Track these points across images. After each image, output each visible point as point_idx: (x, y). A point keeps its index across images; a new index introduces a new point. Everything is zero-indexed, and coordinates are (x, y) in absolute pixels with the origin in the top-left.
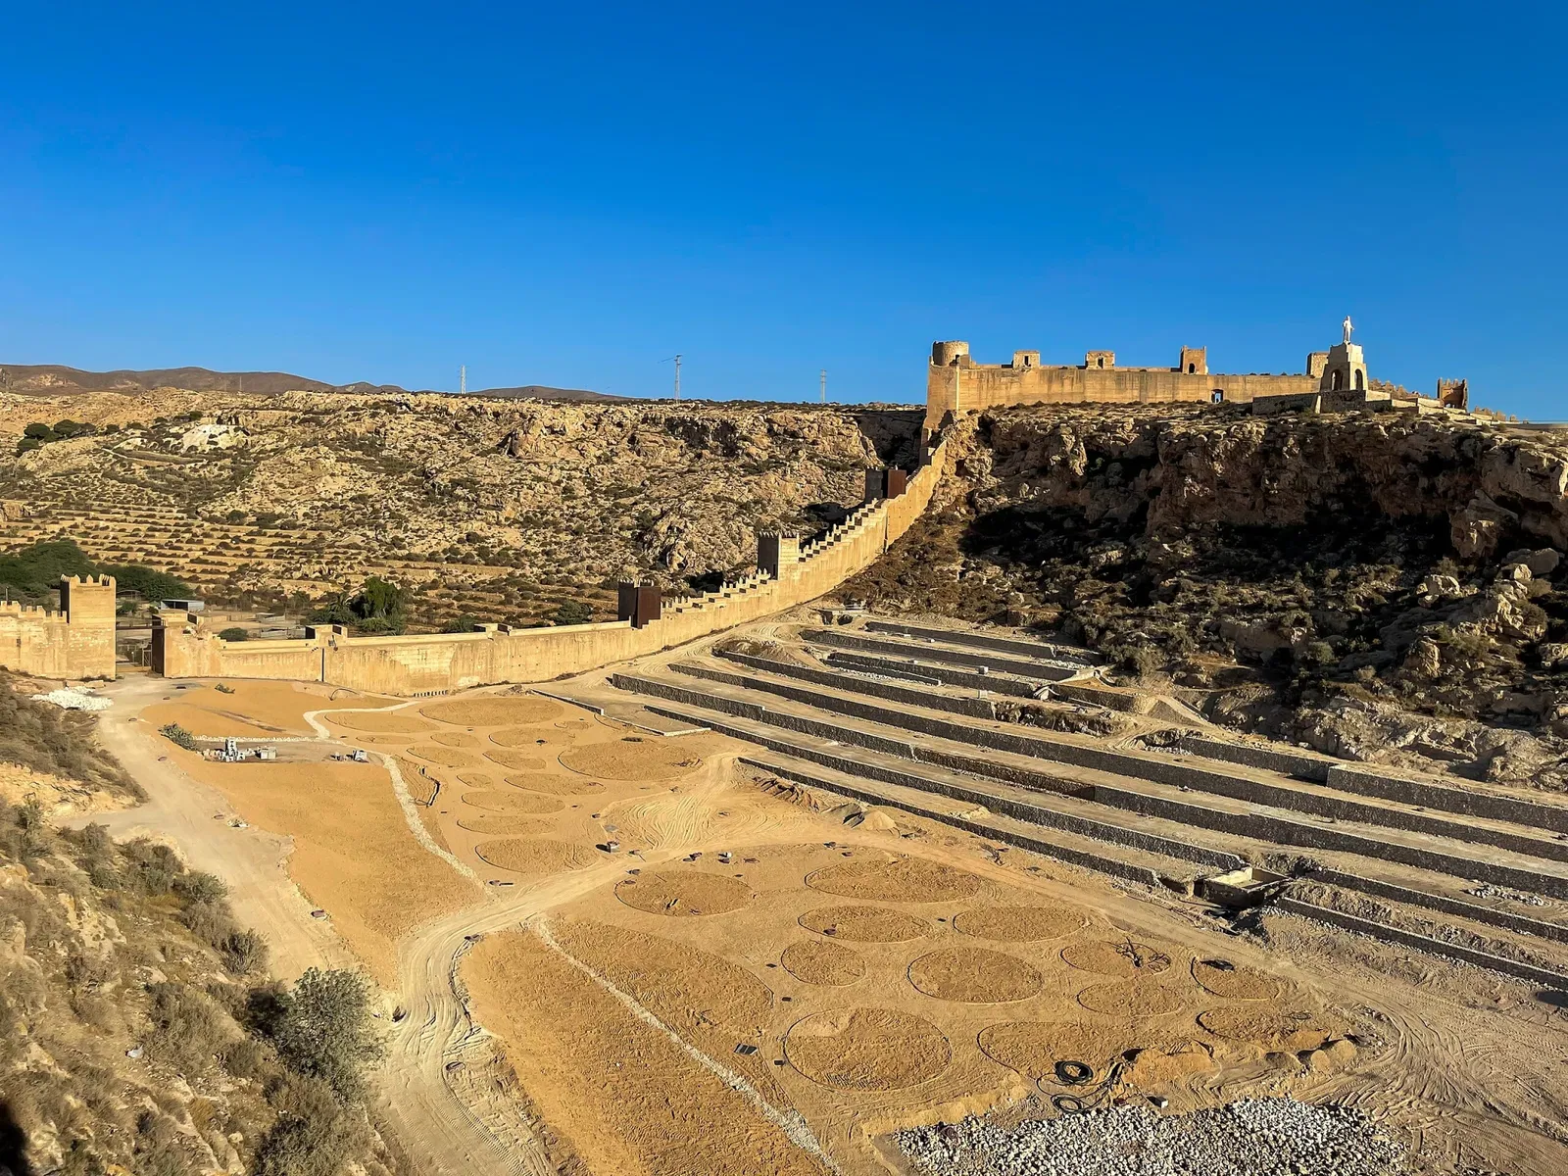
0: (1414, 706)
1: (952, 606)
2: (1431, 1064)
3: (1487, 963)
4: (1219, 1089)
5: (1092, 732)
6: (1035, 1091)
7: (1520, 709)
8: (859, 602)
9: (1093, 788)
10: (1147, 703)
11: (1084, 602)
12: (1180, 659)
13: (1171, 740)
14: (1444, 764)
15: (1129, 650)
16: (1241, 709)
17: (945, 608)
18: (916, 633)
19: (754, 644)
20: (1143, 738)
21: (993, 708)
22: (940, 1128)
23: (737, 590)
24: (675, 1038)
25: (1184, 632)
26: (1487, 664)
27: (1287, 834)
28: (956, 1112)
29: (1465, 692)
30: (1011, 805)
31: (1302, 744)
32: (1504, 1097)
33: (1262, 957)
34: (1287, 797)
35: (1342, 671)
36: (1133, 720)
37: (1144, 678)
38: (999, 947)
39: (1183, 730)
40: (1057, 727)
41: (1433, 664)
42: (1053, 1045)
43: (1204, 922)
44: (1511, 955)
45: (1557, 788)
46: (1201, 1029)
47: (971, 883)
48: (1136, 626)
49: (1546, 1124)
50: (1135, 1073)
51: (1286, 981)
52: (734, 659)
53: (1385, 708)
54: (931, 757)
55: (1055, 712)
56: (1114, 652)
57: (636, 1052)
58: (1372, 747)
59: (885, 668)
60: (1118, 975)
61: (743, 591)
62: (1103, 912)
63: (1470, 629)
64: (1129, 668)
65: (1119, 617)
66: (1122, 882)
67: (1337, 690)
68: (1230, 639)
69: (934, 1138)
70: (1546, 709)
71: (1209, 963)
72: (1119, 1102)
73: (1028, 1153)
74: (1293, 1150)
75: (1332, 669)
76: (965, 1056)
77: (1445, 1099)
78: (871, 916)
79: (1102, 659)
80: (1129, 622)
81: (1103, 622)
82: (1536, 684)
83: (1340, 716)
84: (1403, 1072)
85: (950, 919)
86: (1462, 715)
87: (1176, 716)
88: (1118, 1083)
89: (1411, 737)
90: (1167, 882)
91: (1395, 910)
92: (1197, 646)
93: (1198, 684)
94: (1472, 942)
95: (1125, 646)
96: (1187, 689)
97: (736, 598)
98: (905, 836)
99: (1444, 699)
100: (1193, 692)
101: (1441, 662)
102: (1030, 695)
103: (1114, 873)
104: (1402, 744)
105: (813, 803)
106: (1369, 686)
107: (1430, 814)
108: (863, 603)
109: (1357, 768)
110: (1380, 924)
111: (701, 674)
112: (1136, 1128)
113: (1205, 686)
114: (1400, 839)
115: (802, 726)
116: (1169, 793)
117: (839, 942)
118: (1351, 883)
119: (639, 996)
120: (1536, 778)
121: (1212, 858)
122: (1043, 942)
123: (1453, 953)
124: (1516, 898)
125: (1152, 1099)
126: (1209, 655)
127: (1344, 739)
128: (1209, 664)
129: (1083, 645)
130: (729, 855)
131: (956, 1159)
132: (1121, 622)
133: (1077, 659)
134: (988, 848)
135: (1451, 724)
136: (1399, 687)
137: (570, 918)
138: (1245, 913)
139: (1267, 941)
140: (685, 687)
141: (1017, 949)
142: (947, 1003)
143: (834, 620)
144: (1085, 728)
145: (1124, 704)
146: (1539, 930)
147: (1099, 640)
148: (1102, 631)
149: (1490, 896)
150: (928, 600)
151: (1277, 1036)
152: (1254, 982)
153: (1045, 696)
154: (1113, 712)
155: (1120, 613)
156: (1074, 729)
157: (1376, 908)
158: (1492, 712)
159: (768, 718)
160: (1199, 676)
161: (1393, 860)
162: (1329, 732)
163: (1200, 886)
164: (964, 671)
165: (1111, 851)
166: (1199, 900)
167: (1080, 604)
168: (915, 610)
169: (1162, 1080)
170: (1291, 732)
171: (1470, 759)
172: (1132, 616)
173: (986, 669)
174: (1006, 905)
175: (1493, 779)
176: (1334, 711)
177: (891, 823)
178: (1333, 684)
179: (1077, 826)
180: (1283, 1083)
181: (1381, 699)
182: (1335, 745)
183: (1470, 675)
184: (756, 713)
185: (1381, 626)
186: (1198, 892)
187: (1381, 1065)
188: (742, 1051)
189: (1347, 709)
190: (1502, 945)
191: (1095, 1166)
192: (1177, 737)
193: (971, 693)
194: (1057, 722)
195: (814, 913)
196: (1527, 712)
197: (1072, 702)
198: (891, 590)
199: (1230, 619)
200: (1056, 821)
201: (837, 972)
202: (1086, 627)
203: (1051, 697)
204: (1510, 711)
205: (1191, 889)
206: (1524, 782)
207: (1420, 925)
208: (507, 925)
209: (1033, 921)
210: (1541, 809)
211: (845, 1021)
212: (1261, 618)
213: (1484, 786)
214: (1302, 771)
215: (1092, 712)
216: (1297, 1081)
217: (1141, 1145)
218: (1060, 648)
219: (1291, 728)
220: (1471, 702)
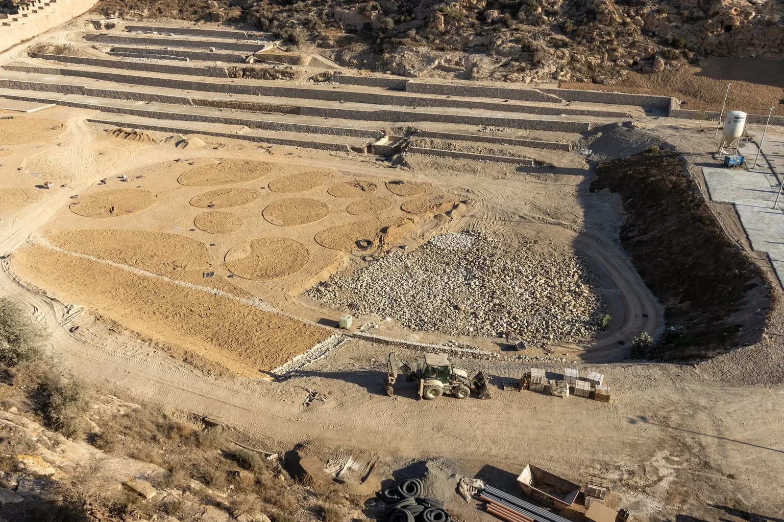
0: (434, 47)
1: (175, 12)
2: (495, 205)
3: (497, 160)
4: (423, 235)
5: (284, 78)
6: (352, 257)
7: (480, 44)
8: (114, 13)
9: (299, 108)
10: (307, 59)
11: (255, 4)
12: (317, 33)
13: (327, 78)
14: (452, 74)
15: (290, 32)
16: (354, 57)
17: (172, 13)
18: (160, 30)
19: (57, 47)
20: (312, 78)
21: (226, 71)
22: (321, 284)
23: (30, 11)
24: (167, 279)
25: (315, 17)
26: (464, 23)
27: (396, 117)
28: (325, 276)
29: (456, 38)
30: (261, 123)
31: (388, 72)
32: (525, 212)
33: (411, 176)
34: (392, 99)
35: (399, 33)
36: (304, 69)
37: (301, 46)
38: (298, 195)
39: (331, 72)
40: (265, 78)
41: (441, 25)
42: (349, 235)
43: (379, 165)
44: (506, 154)
45: (500, 79)
46: (404, 212)
47: (266, 167)
48: (289, 16)
49: (543, 218)
50: (389, 239)
51: (426, 183)
52: (47, 58)
53: (423, 50)
54: (203, 103)
55: (262, 70)
56: (281, 33)
57: (153, 292)
58: (421, 70)
59: (151, 54)
60: (357, 197)
61: (35, 12)
62: (334, 169)
63: (455, 6)
64: (291, 41)
65: (278, 12)
66: (333, 153)
67: (400, 43)
68: (340, 20)
69: (322, 289)
70: (491, 43)
71: (392, 183)
72: (388, 252)
73: (364, 284)
74: (462, 253)
75: (395, 32)
76: (315, 249)
77: (505, 218)
78: (227, 193)
79: (276, 37)
80: (285, 14)
81: (271, 16)
82: (486, 31)
83: (403, 56)
84: (486, 211)
85: (266, 186)
86: (456, 49)
87: (323, 65)
88: (384, 244)
89: (436, 63)
90: (354, 149)
91: (458, 144)
92: (324, 25)
93: (329, 46)
94: (490, 152)
95: (287, 29)
96: (324, 49)
97: (31, 16)
98: (216, 148)
99: (448, 42)
100: (328, 51)
101: (444, 24)
102: (243, 61)
103: (327, 149)
104: (433, 67)
105: (151, 139)
106: (414, 39)
107: (453, 98)
108: (117, 14)
109: (418, 81)
110: (453, 151)
111: (28, 70)
112: (400, 260)
113: (333, 47)
114: (444, 112)
115: (115, 95)
116: (335, 105)
117: (218, 210)
118: (433, 135)
119: (130, 263)
120: (491, 75)
121: (368, 134)
122: (316, 189)
123: (484, 158)
124: (499, 130)
125: (401, 247)
126: (331, 30)
127: (407, 67)
128: (334, 35)
129: (262, 30)
130: (125, 177)
131: (337, 295)
132: (280, 14)
133: (261, 38)
134: (261, 147)
135: (452, 54)
136: (427, 38)
137: (55, 232)
138: (395, 157)
139: (410, 168)
140: (21, 79)
141: (307, 194)
142: (291, 227)
143: (103, 27)
144: (280, 76)
145: (296, 61)
146: (510, 142)
147: (270, 27)
148: (271, 21)
149: (489, 131)
150: (159, 9)
151: (435, 208)
152: (416, 187)
153: (252, 61)
154: (293, 66)
155: (277, 9)
156: (274, 78)
157: (449, 145)
158: (468, 47)
159: (91, 93)
160: (330, 42)
161: (445, 122)
162: (400, 65)
163: (370, 148)
164: (201, 51)
165: (320, 138)
166: (370, 155)
167: (252, 6)
168: (152, 16)
169: (400, 238)
170: (382, 67)
171: (463, 70)
172: (286, 11)
173: (214, 49)
174: (289, 175)
175: (474, 78)
176: (400, 53)
177: (203, 143)
178: (398, 40)
179: (299, 129)
180: (445, 226)
181: (420, 45)
182: (403, 71)
183: (458, 29)
184: (81, 91)
185: (414, 7)
186: (369, 151)
187: (477, 210)
188: (207, 276)
189: (406, 52)
190: (502, 151)
191: (394, 281)
192: (329, 76)
193: (211, 64)
194: (264, 75)
195: (196, 198)
196: (483, 45)
197: (267, 63)
198: (133, 4)
199: (339, 9)
200: (286, 128)
201: (229, 226)
202: (262, 19)
203: (256, 61)
204: (475, 45)
205: (366, 150)
206: (487, 78)
207: (469, 148)
208: (20, 244)
209: (308, 179)
210: (497, 89)
211: (248, 248)
212: (355, 7)
213: (471, 82)
214: (392, 86)
215: (281, 67)
216: (449, 224)
217: (407, 267)
218: (250, 33)
219: (381, 64)
220: (459, 43)
